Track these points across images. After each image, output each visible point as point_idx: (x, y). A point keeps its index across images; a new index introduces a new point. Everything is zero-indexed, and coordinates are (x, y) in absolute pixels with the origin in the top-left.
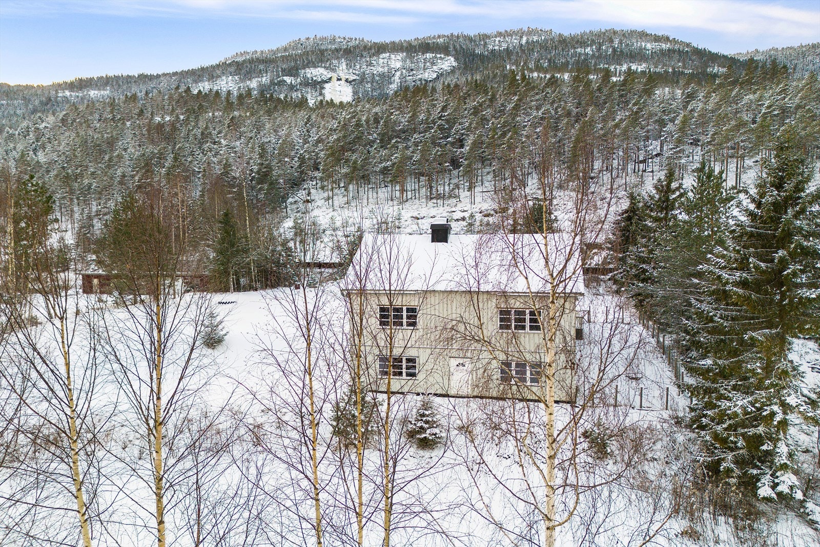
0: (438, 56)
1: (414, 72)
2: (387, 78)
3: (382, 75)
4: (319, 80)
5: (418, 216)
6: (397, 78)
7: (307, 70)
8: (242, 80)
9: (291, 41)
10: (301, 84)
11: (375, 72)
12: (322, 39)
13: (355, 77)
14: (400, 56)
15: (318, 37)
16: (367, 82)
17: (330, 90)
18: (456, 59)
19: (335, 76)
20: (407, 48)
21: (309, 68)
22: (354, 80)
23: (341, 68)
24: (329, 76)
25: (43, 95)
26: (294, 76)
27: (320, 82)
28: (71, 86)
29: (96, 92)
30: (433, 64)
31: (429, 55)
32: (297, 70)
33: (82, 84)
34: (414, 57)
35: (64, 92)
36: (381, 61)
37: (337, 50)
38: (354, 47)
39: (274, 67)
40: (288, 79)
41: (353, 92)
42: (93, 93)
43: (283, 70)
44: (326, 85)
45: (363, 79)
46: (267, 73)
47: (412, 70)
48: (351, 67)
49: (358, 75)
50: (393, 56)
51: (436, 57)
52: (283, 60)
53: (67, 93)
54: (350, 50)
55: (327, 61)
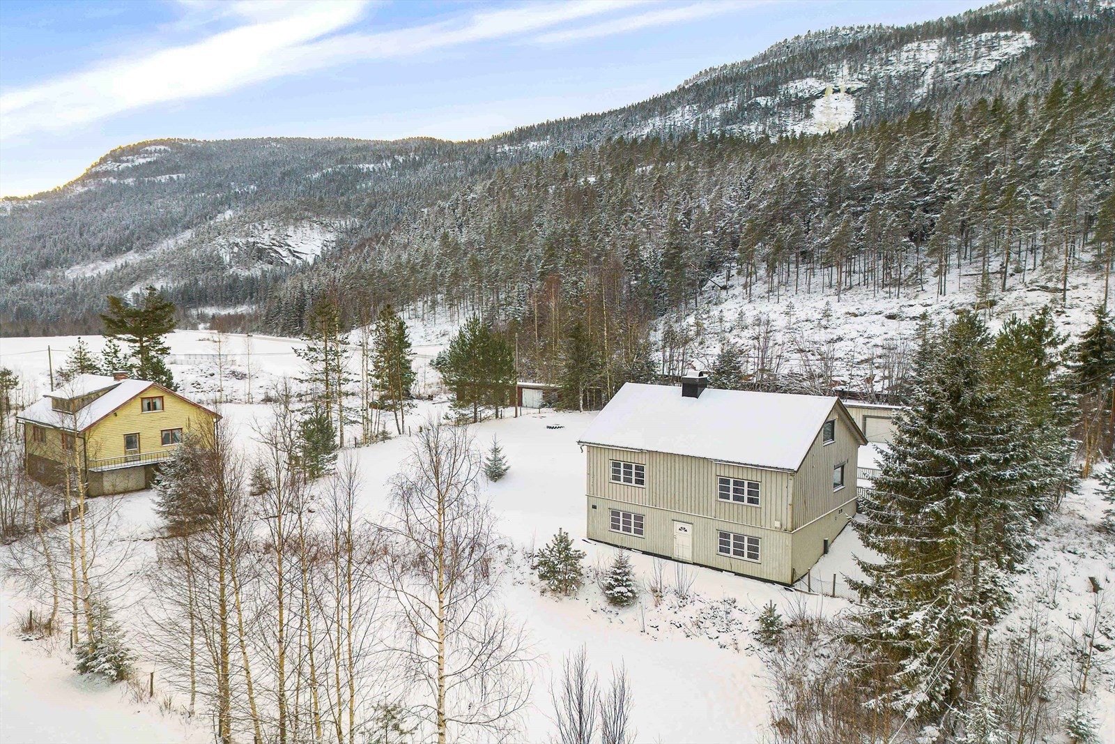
0: (1002, 34)
1: (958, 65)
2: (912, 79)
3: (904, 78)
4: (807, 95)
5: (857, 312)
6: (928, 79)
7: (791, 84)
8: (701, 110)
9: (774, 44)
10: (779, 105)
11: (893, 74)
12: (817, 35)
13: (861, 85)
14: (936, 43)
15: (813, 33)
16: (879, 90)
17: (822, 109)
18: (1035, 35)
19: (830, 86)
20: (948, 30)
21: (793, 80)
22: (859, 89)
23: (840, 75)
24: (822, 88)
25: (483, 151)
26: (771, 96)
27: (808, 99)
28: (511, 138)
29: (535, 143)
30: (991, 48)
31: (985, 36)
32: (776, 86)
33: (522, 135)
34: (960, 41)
35: (503, 147)
36: (904, 55)
37: (837, 49)
38: (864, 40)
39: (744, 87)
40: (762, 101)
41: (857, 107)
42: (532, 145)
43: (757, 89)
44: (818, 103)
45: (873, 84)
46: (734, 95)
47: (954, 62)
48: (855, 71)
49: (866, 82)
50: (924, 46)
51: (997, 37)
52: (758, 75)
53: (507, 148)
54: (857, 46)
55: (821, 67)
